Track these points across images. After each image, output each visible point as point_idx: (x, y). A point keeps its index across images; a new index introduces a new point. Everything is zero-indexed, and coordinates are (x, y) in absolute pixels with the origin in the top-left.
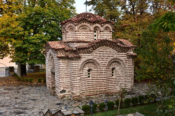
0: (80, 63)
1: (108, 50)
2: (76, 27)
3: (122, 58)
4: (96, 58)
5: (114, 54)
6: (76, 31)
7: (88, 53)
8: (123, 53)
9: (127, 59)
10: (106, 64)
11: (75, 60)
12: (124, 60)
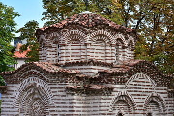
0: (111, 101)
1: (146, 80)
2: (88, 37)
3: (162, 96)
4: (130, 93)
5: (153, 87)
6: (86, 45)
7: (121, 84)
8: (163, 88)
9: (168, 99)
10: (143, 104)
11: (105, 95)
12: (164, 99)
